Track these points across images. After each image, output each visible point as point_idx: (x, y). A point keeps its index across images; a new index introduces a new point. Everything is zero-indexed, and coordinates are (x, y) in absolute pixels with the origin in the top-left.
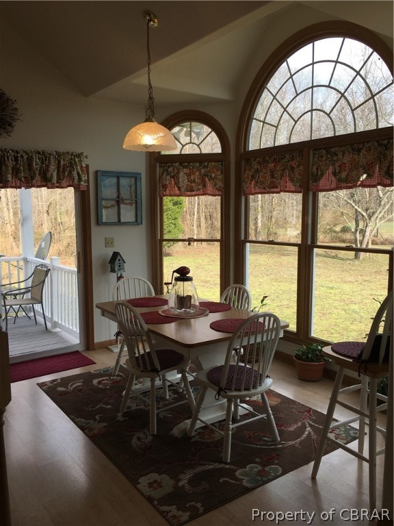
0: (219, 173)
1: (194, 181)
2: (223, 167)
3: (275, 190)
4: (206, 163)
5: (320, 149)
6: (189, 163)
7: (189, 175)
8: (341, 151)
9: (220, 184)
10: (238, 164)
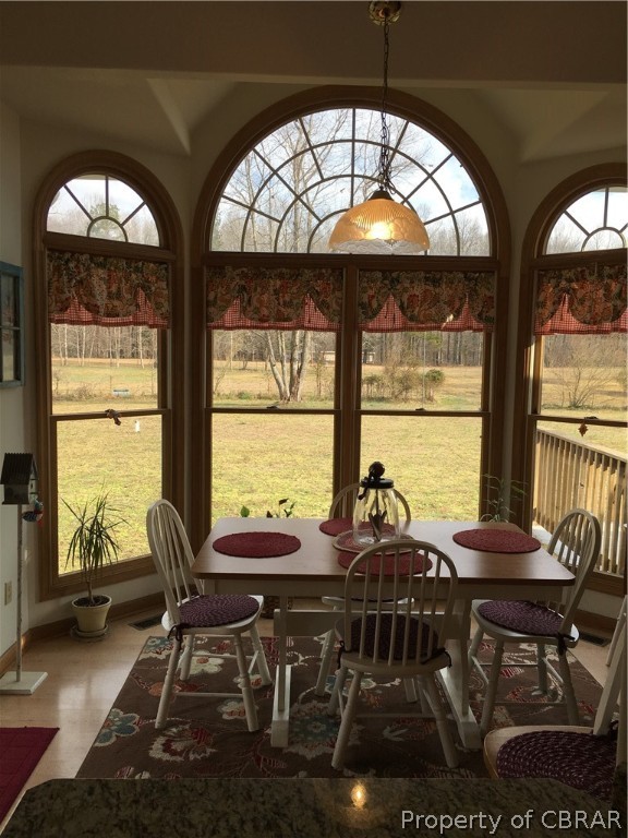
0: (164, 285)
1: (118, 296)
2: (170, 274)
3: (286, 324)
4: (140, 264)
5: (372, 271)
6: (106, 257)
7: (109, 282)
8: (407, 278)
9: (166, 307)
10: (196, 274)
